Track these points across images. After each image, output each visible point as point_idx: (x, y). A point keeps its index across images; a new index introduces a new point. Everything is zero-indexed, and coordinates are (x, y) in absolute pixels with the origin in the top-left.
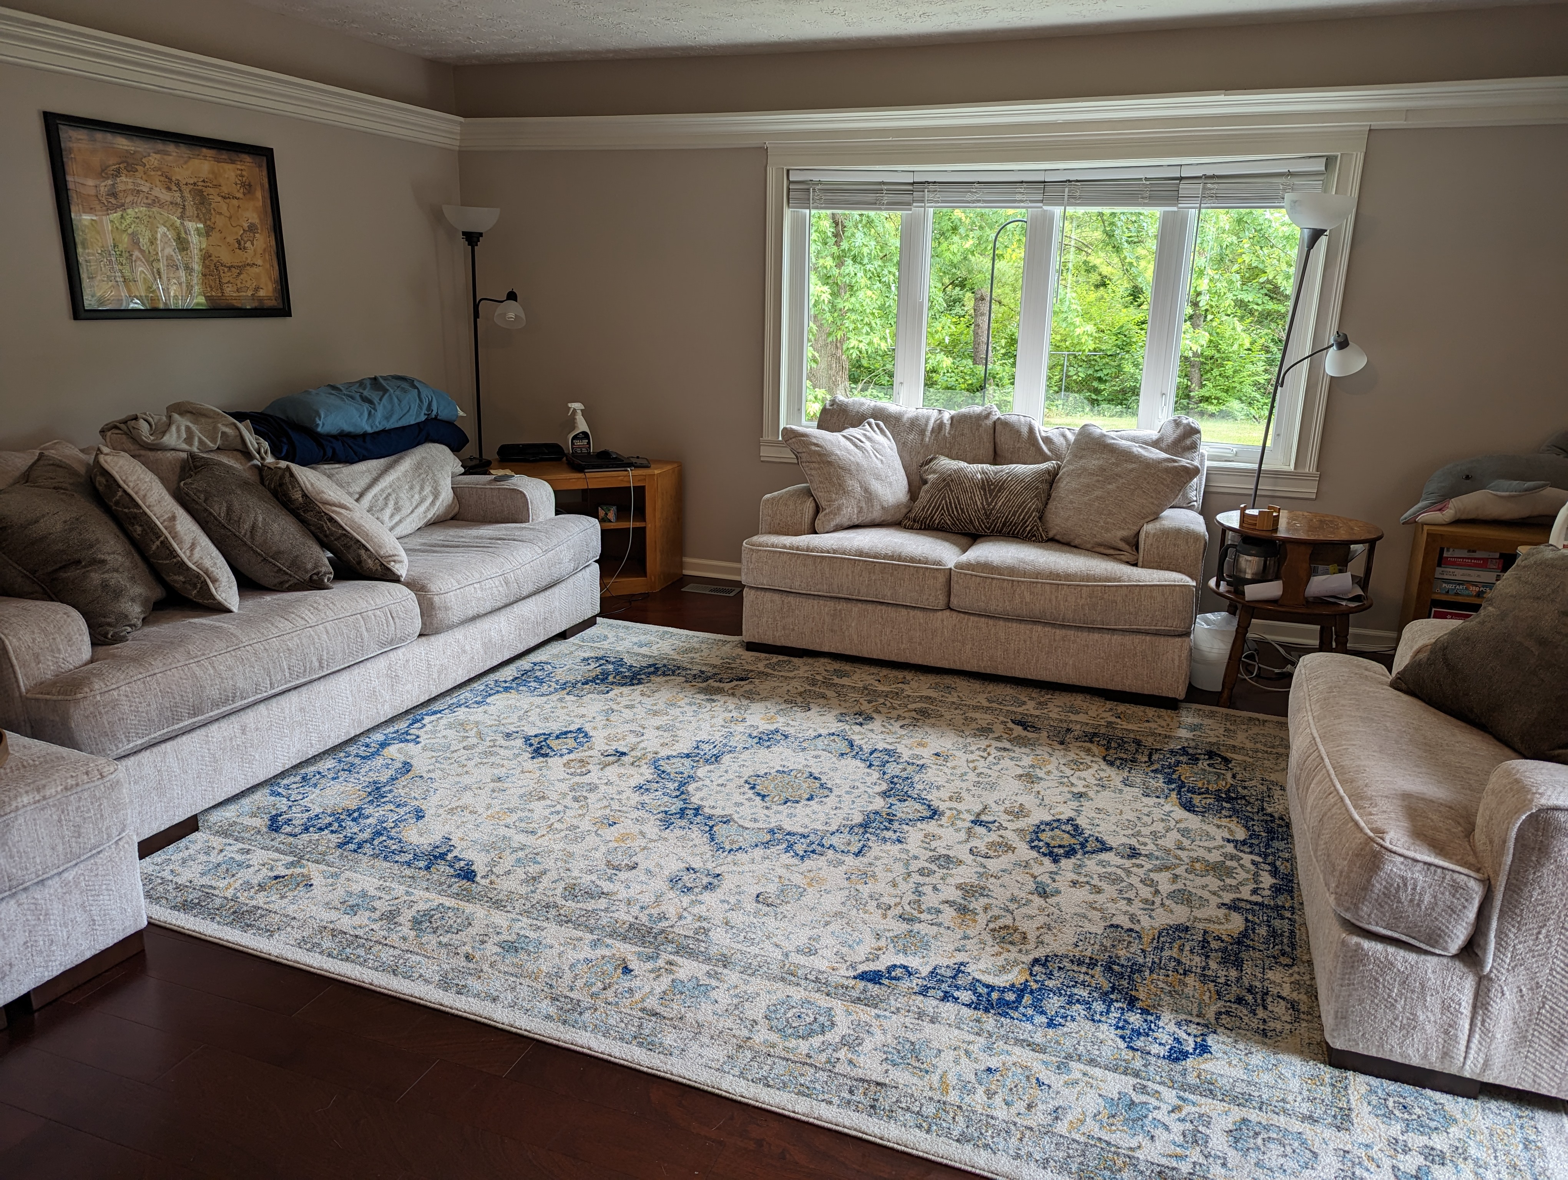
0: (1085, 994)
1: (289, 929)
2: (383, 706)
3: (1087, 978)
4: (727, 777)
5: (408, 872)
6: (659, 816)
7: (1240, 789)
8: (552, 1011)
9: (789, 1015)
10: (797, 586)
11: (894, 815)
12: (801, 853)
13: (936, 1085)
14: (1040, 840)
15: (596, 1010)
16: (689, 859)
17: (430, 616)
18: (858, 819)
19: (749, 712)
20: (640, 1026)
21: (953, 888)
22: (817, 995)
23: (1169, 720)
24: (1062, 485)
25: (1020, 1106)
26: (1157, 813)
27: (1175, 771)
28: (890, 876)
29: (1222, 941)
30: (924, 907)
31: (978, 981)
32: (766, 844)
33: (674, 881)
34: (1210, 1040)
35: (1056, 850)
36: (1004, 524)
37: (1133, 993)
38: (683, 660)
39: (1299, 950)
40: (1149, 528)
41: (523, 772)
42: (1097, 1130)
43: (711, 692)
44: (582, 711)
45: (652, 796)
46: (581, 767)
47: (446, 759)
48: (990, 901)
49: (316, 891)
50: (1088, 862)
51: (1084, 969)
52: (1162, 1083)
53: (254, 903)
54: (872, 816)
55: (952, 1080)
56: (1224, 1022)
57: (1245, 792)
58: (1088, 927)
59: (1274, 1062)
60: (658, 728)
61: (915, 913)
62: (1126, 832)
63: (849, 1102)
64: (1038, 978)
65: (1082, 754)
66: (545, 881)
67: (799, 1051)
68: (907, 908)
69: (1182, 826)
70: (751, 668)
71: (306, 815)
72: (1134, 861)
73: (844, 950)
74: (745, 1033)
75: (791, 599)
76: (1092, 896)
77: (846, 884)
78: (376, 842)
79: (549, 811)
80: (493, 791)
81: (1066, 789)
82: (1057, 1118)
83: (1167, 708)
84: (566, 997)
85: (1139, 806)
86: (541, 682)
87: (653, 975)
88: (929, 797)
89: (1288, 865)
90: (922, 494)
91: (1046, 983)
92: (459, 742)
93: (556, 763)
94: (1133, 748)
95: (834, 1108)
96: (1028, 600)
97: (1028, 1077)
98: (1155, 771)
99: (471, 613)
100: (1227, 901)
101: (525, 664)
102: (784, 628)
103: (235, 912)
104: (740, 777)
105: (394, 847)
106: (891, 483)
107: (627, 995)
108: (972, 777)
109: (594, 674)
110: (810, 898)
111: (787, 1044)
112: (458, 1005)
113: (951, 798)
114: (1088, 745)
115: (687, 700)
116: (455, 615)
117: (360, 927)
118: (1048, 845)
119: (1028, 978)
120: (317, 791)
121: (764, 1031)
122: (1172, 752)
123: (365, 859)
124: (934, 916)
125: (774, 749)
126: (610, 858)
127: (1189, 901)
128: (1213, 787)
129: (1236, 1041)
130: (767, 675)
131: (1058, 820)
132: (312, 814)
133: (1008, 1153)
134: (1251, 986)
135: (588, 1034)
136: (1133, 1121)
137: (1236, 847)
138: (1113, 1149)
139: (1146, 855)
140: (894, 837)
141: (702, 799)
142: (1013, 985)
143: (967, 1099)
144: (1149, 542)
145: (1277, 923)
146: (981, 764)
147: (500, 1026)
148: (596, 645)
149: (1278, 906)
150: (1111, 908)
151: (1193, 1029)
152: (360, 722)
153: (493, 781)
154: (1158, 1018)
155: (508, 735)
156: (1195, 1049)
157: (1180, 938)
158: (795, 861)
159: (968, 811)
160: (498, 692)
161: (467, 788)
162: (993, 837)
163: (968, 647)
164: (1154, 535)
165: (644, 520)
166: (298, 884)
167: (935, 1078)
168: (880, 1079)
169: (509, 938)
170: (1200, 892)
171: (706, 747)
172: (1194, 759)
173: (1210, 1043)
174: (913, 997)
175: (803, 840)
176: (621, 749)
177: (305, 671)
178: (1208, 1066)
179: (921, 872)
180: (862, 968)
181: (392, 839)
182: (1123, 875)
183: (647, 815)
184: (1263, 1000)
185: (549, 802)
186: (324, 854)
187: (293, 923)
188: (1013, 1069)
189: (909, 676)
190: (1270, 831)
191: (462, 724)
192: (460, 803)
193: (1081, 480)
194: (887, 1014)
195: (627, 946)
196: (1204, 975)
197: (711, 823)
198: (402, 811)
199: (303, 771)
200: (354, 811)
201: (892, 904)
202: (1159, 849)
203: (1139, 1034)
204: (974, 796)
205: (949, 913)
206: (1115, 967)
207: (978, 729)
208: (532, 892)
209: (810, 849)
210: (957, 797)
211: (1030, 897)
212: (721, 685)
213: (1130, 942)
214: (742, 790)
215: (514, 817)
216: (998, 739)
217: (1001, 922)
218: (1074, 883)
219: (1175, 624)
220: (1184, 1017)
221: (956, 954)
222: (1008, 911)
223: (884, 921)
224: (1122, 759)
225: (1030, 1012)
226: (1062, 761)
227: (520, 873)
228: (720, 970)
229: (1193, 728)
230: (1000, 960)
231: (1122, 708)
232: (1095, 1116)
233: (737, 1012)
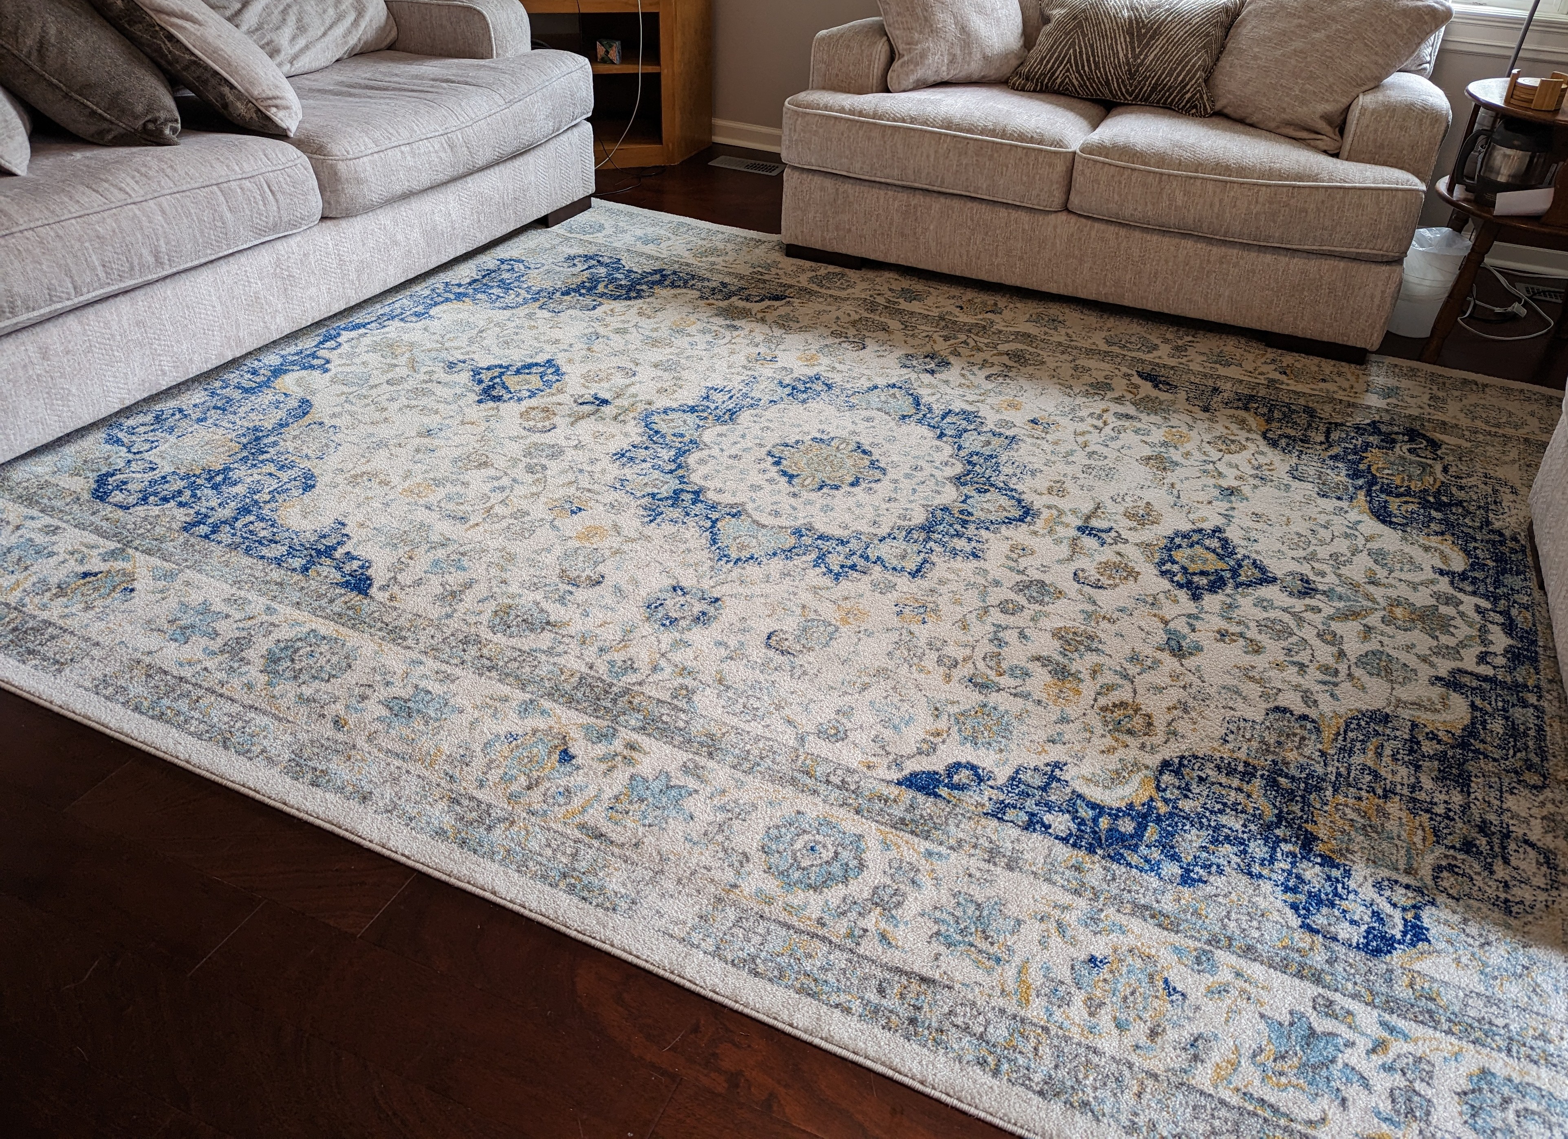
0: (1238, 826)
1: (87, 661)
2: (274, 317)
3: (1241, 797)
4: (743, 444)
5: (276, 574)
6: (644, 501)
7: (1454, 490)
8: (448, 821)
9: (798, 845)
10: (858, 169)
11: (970, 514)
12: (836, 569)
13: (1011, 986)
14: (1174, 562)
15: (513, 823)
16: (678, 571)
17: (335, 191)
18: (919, 517)
19: (782, 347)
20: (574, 856)
21: (1049, 635)
22: (842, 812)
23: (1353, 379)
24: (1245, 31)
25: (1139, 1032)
26: (1339, 525)
27: (1362, 458)
28: (959, 612)
29: (1439, 742)
30: (1004, 665)
31: (1079, 796)
32: (789, 553)
33: (653, 606)
34: (1428, 917)
35: (1196, 579)
36: (1154, 89)
37: (1309, 827)
38: (700, 265)
39: (1553, 761)
40: (1367, 100)
41: (463, 423)
42: (1257, 1083)
43: (731, 314)
44: (557, 334)
45: (637, 469)
46: (544, 419)
47: (359, 397)
48: (1102, 659)
49: (138, 600)
50: (1241, 601)
51: (1236, 783)
52: (1354, 996)
53: (45, 615)
54: (939, 513)
55: (1035, 977)
56: (1445, 884)
57: (1462, 495)
58: (1244, 710)
59: (1525, 962)
60: (656, 366)
61: (992, 674)
62: (1295, 553)
63: (876, 1010)
64: (1168, 795)
65: (1234, 427)
66: (469, 599)
67: (807, 913)
68: (981, 665)
69: (1374, 545)
70: (790, 281)
71: (149, 476)
72: (1308, 601)
73: (887, 733)
74: (729, 876)
75: (848, 187)
76: (1248, 657)
77: (895, 622)
78: (239, 525)
79: (490, 485)
80: (418, 451)
81: (1212, 481)
82: (1196, 1058)
83: (1349, 362)
84: (472, 798)
85: (1312, 511)
86: (506, 286)
87: (604, 767)
88: (1020, 487)
89: (1528, 615)
90: (1041, 38)
91: (1180, 804)
92: (384, 372)
93: (510, 410)
94: (1303, 420)
95: (853, 1022)
96: (1180, 203)
97: (1151, 977)
98: (1334, 458)
99: (398, 189)
100: (1443, 673)
101: (488, 260)
102: (837, 228)
103: (15, 629)
104: (761, 445)
105: (263, 533)
106: (998, 20)
107: (561, 800)
108: (1080, 458)
109: (578, 280)
110: (842, 645)
111: (790, 898)
112: (309, 806)
113: (1050, 491)
114: (1242, 413)
115: (699, 325)
116: (374, 190)
117: (190, 664)
118: (1184, 569)
119: (1154, 793)
120: (172, 439)
121: (758, 873)
122: (1358, 428)
123: (218, 550)
124: (1019, 682)
125: (811, 404)
126: (566, 565)
127: (1388, 671)
128: (1417, 485)
129: (1465, 921)
130: (811, 293)
131: (1200, 531)
132: (157, 474)
133: (1117, 1121)
134: (1484, 821)
135: (495, 867)
136: (1314, 1068)
137: (1452, 583)
138: (1283, 1122)
139: (1324, 593)
140: (968, 549)
141: (706, 478)
142: (1131, 806)
143: (1058, 1015)
144: (1364, 121)
145: (1517, 713)
146: (1094, 438)
147: (366, 844)
148: (588, 237)
149: (1517, 686)
150: (1276, 678)
151: (1400, 896)
152: (239, 342)
153: (420, 435)
154: (1348, 873)
155: (451, 365)
156: (1405, 933)
157: (1377, 734)
158: (827, 581)
159: (1074, 512)
160: (447, 300)
161: (382, 444)
162: (1108, 554)
163: (1087, 265)
164: (1374, 110)
165: (658, 62)
166: (115, 588)
167: (1011, 972)
168: (927, 972)
169: (403, 694)
170: (1404, 657)
171: (718, 397)
172: (1389, 441)
173: (1426, 922)
174: (983, 821)
175: (839, 548)
176: (604, 395)
177: (132, 268)
178: (1424, 965)
179: (1004, 607)
180: (912, 766)
181: (262, 520)
182: (1292, 624)
183: (626, 499)
184: (1504, 848)
185: (491, 472)
186: (161, 539)
187: (95, 652)
188: (1129, 960)
189: (1002, 302)
190: (1500, 559)
191: (390, 346)
192: (368, 468)
193: (1275, 24)
194: (943, 850)
195: (573, 713)
196: (1414, 800)
197: (714, 516)
198: (285, 476)
199: (158, 407)
200: (218, 473)
201: (960, 659)
202: (1343, 583)
203: (1320, 902)
204: (1082, 487)
205: (1041, 677)
206: (1282, 780)
207: (1091, 385)
208: (448, 616)
209: (849, 563)
210: (1058, 489)
211: (1159, 655)
212: (748, 305)
213: (1303, 738)
214: (762, 466)
215: (441, 493)
216: (1119, 400)
217: (1115, 696)
218: (1223, 635)
219: (1386, 247)
220: (1385, 873)
221: (1049, 747)
222: (1126, 677)
223: (947, 687)
224: (1288, 437)
225: (1156, 854)
226: (1207, 437)
227: (435, 585)
228: (702, 761)
229: (1388, 393)
230: (1113, 762)
231: (1288, 359)
232: (1254, 1056)
233: (720, 838)
